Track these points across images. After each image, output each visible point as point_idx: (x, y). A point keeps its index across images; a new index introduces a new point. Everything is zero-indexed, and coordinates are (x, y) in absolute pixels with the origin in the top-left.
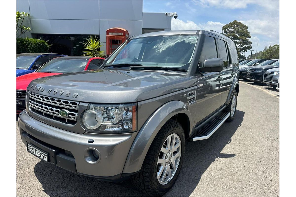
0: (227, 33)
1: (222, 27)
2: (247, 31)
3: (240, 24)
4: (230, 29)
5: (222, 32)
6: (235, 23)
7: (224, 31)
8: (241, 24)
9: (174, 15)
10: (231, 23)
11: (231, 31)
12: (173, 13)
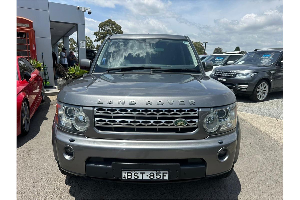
0: (104, 30)
1: (99, 25)
2: (121, 30)
3: (114, 24)
4: (106, 27)
5: (99, 30)
6: (110, 21)
7: (100, 28)
8: (116, 23)
9: (87, 10)
10: (106, 21)
11: (107, 29)
12: (86, 8)
